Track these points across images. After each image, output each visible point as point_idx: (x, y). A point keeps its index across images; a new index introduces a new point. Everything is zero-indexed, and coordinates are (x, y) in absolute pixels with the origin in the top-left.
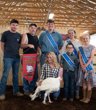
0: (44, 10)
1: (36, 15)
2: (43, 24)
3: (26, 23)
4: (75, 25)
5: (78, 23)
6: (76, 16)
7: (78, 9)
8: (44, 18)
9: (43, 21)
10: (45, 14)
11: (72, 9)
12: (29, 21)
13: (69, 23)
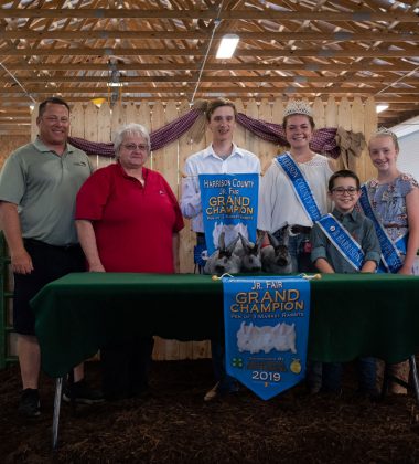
0: (195, 21)
1: (154, 47)
2: (185, 83)
3: (114, 85)
4: (330, 79)
5: (344, 72)
6: (335, 44)
7: (342, 12)
8: (192, 57)
9: (188, 71)
10: (196, 41)
11: (316, 12)
12: (124, 72)
13: (302, 73)
